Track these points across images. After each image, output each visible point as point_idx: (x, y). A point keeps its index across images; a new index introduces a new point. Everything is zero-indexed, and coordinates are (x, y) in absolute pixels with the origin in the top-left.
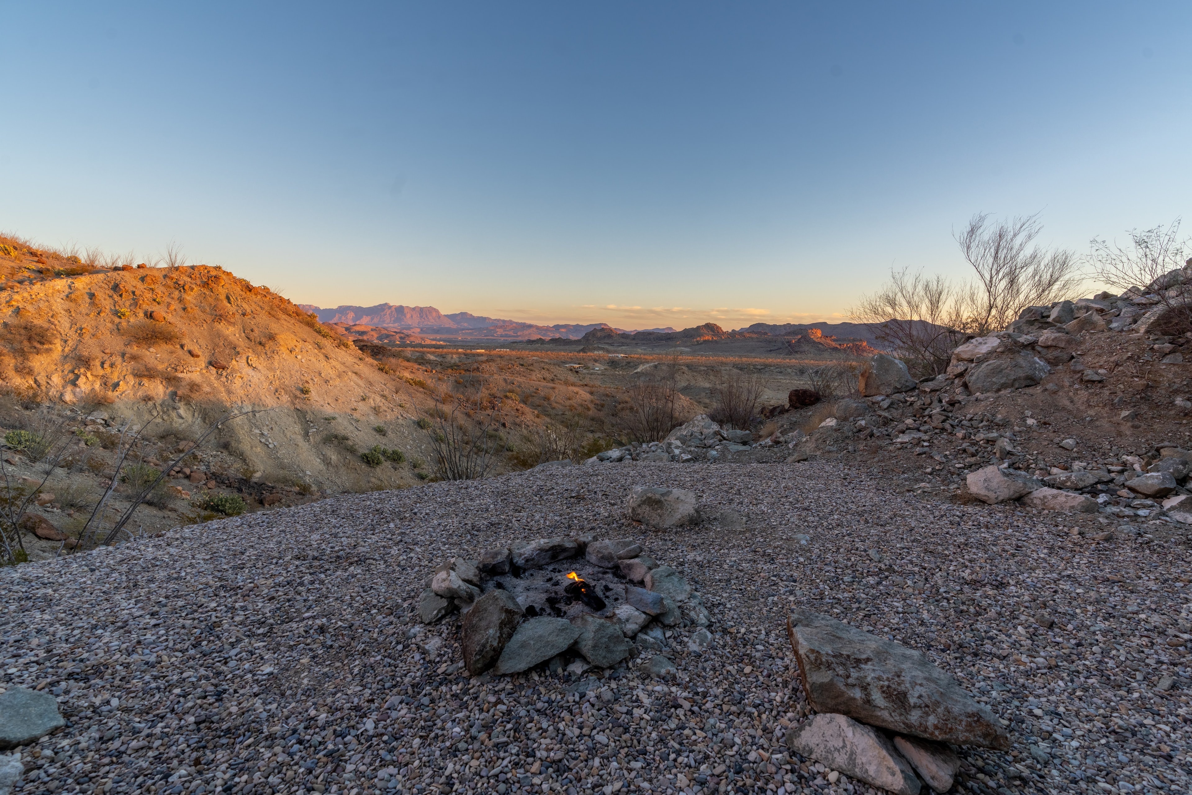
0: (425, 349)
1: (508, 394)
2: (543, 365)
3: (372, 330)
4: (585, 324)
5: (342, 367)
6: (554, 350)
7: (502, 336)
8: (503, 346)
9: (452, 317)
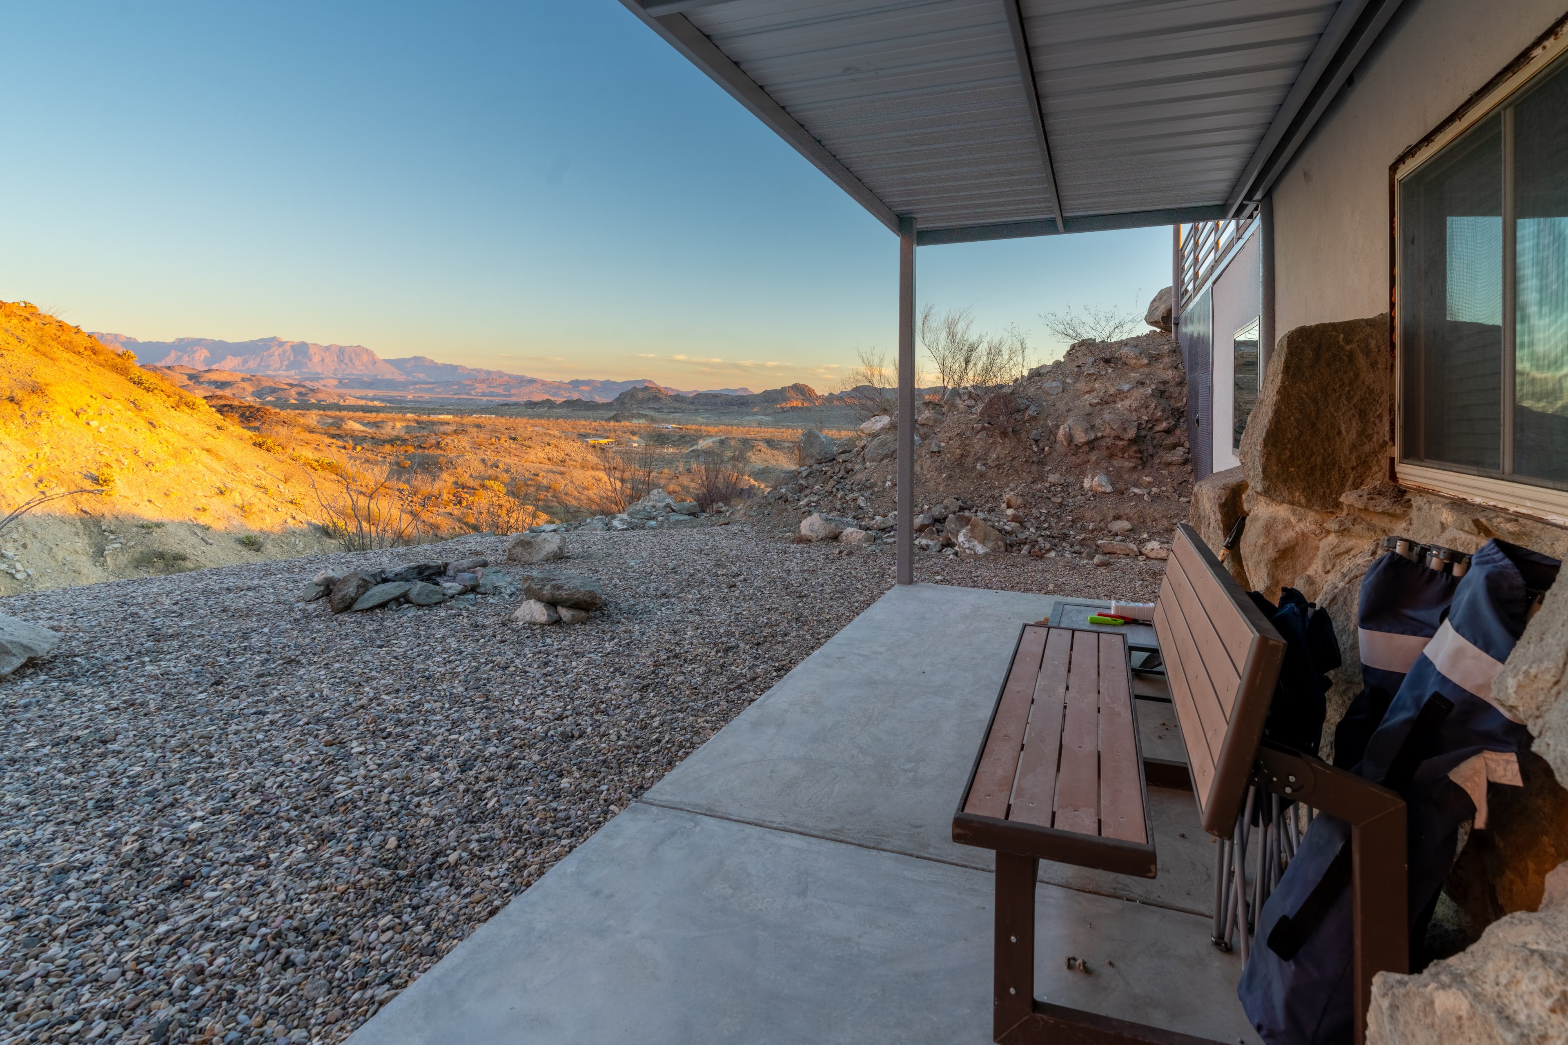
0: (344, 413)
1: (487, 482)
2: (547, 439)
3: (243, 380)
4: (620, 379)
5: (182, 440)
6: (568, 417)
7: (484, 394)
8: (485, 410)
9: (398, 363)
